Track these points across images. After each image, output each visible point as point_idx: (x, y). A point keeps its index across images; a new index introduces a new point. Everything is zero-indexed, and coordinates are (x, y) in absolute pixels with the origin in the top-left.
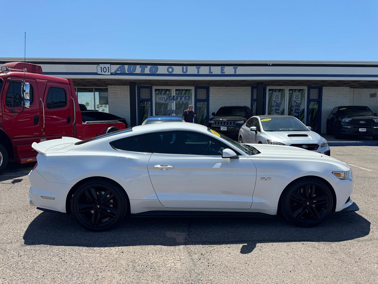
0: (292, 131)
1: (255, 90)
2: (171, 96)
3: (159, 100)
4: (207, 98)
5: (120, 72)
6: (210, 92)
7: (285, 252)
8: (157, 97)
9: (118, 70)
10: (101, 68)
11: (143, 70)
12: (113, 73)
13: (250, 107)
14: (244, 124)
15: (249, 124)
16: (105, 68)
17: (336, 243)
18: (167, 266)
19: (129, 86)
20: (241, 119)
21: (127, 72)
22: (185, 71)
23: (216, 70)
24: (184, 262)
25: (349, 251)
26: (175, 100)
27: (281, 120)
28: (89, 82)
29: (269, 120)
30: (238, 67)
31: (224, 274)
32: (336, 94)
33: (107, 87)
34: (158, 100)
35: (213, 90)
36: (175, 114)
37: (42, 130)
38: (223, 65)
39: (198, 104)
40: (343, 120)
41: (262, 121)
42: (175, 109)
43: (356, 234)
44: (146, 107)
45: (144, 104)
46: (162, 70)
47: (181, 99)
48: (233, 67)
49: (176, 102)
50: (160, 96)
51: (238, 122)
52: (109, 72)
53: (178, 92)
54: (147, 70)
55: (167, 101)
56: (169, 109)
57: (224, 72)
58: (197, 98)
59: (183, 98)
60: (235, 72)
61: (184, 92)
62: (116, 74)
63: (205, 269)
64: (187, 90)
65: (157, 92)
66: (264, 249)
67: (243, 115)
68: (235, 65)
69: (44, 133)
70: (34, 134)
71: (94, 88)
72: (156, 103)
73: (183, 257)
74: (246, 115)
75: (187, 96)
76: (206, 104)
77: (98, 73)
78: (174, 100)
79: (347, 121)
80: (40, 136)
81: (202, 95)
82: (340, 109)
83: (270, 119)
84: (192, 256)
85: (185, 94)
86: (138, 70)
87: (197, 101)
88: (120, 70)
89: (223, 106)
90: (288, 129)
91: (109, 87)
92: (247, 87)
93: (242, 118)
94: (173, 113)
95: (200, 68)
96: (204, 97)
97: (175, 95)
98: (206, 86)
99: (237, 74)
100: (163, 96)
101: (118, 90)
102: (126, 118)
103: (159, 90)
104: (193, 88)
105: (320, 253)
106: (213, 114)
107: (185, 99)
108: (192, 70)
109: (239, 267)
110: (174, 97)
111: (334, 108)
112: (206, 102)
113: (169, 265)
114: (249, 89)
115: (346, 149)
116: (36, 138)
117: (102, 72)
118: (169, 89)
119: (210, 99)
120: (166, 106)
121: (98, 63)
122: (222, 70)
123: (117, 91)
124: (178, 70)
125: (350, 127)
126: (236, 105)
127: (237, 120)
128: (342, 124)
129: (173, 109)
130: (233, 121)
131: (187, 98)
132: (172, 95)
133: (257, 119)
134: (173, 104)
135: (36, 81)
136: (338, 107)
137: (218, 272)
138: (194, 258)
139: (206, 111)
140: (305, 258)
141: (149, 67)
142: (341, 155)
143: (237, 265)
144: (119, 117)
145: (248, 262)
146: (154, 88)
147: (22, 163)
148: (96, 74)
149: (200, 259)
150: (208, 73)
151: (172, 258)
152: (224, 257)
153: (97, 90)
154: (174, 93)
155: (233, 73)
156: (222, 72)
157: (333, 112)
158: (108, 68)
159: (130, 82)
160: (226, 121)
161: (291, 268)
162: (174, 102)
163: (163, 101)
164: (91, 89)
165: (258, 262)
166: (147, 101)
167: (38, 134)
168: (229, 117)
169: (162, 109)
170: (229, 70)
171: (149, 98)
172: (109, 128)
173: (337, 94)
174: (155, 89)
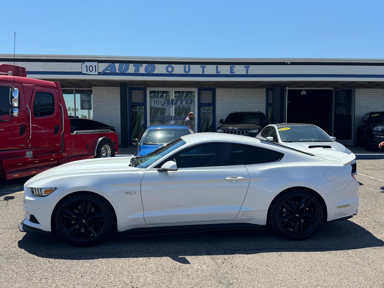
0: (314, 141)
1: (271, 93)
2: (169, 99)
3: (155, 104)
4: (213, 102)
5: (109, 72)
6: (216, 95)
7: (303, 257)
8: (153, 101)
9: (106, 69)
10: (87, 66)
11: (137, 69)
12: (101, 72)
13: (265, 113)
14: (259, 134)
15: (264, 133)
16: (91, 67)
17: (353, 250)
18: (194, 268)
19: (119, 88)
20: (254, 128)
21: (118, 72)
22: (187, 70)
23: (225, 70)
24: (209, 265)
25: (364, 256)
26: (174, 104)
27: (301, 129)
28: (70, 83)
29: (287, 129)
30: (251, 66)
31: (247, 273)
32: (367, 97)
33: (92, 88)
34: (153, 105)
35: (220, 93)
36: (174, 121)
37: (28, 141)
38: (232, 64)
39: (202, 109)
40: (375, 129)
41: (279, 130)
42: (174, 115)
43: (374, 243)
44: (139, 112)
45: (136, 109)
46: (160, 69)
47: (181, 103)
48: (244, 66)
49: (175, 107)
50: (156, 100)
51: (252, 131)
52: (96, 71)
53: (177, 94)
54: (142, 69)
55: (165, 106)
56: (166, 115)
57: (234, 72)
58: (201, 102)
59: (184, 102)
60: (247, 71)
61: (185, 94)
62: (104, 74)
63: (229, 270)
64: (188, 92)
65: (153, 94)
66: (284, 255)
67: (257, 123)
68: (247, 64)
69: (30, 145)
70: (20, 146)
71: (74, 89)
72: (151, 108)
73: (207, 262)
74: (260, 123)
75: (189, 100)
76: (212, 109)
77: (82, 72)
78: (172, 104)
79: (380, 129)
80: (26, 148)
81: (207, 98)
82: (372, 116)
83: (289, 128)
84: (215, 261)
85: (186, 97)
86: (131, 69)
87: (200, 105)
88: (109, 69)
89: (233, 112)
90: (310, 140)
91: (94, 89)
92: (261, 89)
93: (257, 126)
94: (171, 120)
95: (205, 67)
96: (210, 101)
97: (174, 98)
98: (212, 87)
99: (249, 74)
100: (160, 100)
101: (105, 92)
102: (115, 126)
103: (154, 92)
104: (195, 90)
105: (336, 258)
106: (221, 121)
107: (187, 103)
108: (196, 69)
109: (261, 268)
110: (173, 100)
111: (366, 114)
112: (212, 107)
113: (196, 267)
114: (264, 90)
115: (378, 163)
116: (22, 150)
117: (87, 71)
118: (166, 90)
119: (216, 103)
120: (163, 111)
121: (83, 61)
122: (231, 69)
123: (103, 94)
124: (179, 69)
125: (383, 137)
126: (248, 111)
127: (251, 128)
128: (374, 133)
129: (171, 115)
130: (245, 129)
131: (189, 102)
132: (171, 98)
133: (274, 128)
134: (171, 109)
135: (22, 85)
136: (370, 113)
137: (241, 272)
138: (217, 262)
139: (211, 117)
140: (322, 261)
141: (144, 65)
142: (372, 169)
143: (259, 267)
144: (107, 124)
145: (269, 265)
146: (148, 90)
147: (8, 179)
148: (80, 73)
149: (223, 263)
150: (215, 73)
151: (197, 262)
152: (245, 261)
153: (77, 92)
154: (172, 96)
155: (245, 73)
156: (231, 72)
157: (364, 120)
158: (95, 66)
159: (120, 83)
160: (237, 130)
161: (309, 269)
162: (173, 106)
163: (159, 106)
164: (71, 91)
165: (278, 264)
166: (140, 106)
167: (24, 145)
168: (241, 125)
169: (158, 115)
170: (240, 70)
171: (143, 102)
172: (100, 139)
173: (369, 97)
174: (150, 91)
